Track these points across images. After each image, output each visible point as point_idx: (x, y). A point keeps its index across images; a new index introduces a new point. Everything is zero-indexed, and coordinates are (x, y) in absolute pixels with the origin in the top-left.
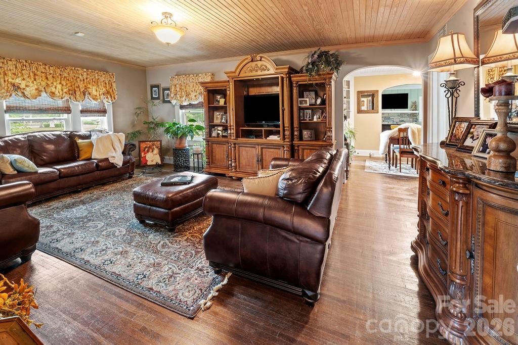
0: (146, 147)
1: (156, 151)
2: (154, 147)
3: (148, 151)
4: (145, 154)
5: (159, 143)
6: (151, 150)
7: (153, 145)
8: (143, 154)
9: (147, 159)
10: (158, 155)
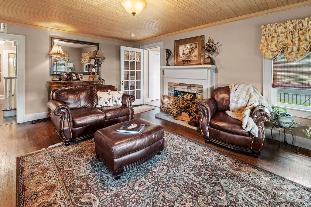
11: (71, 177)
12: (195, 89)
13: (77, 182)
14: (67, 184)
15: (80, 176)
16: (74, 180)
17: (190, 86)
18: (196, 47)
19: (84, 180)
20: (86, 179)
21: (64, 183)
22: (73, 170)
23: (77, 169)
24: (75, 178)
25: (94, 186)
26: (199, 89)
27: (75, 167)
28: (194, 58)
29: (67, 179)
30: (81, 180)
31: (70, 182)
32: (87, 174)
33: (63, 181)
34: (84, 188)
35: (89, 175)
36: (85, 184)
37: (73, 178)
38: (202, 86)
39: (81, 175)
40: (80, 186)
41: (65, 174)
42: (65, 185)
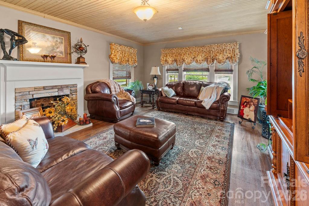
0: (246, 102)
1: (252, 108)
2: (252, 103)
3: (246, 106)
4: (244, 107)
5: (257, 101)
6: (248, 106)
7: (252, 101)
8: (242, 106)
9: (244, 112)
10: (253, 112)
11: (186, 174)
12: (68, 90)
13: (188, 166)
14: (193, 171)
15: (182, 168)
16: (187, 170)
17: (61, 88)
18: (62, 43)
19: (183, 163)
20: (182, 162)
21: (193, 174)
22: (178, 178)
23: (176, 176)
24: (186, 170)
25: (184, 156)
26: (72, 89)
27: (174, 179)
28: (59, 54)
29: (190, 175)
30: (184, 165)
31: (191, 171)
32: (177, 165)
33: (193, 176)
34: (189, 160)
35: (177, 163)
36: (185, 161)
37: (186, 172)
38: (75, 86)
39: (180, 168)
40: (189, 162)
41: (186, 180)
42: (194, 171)
